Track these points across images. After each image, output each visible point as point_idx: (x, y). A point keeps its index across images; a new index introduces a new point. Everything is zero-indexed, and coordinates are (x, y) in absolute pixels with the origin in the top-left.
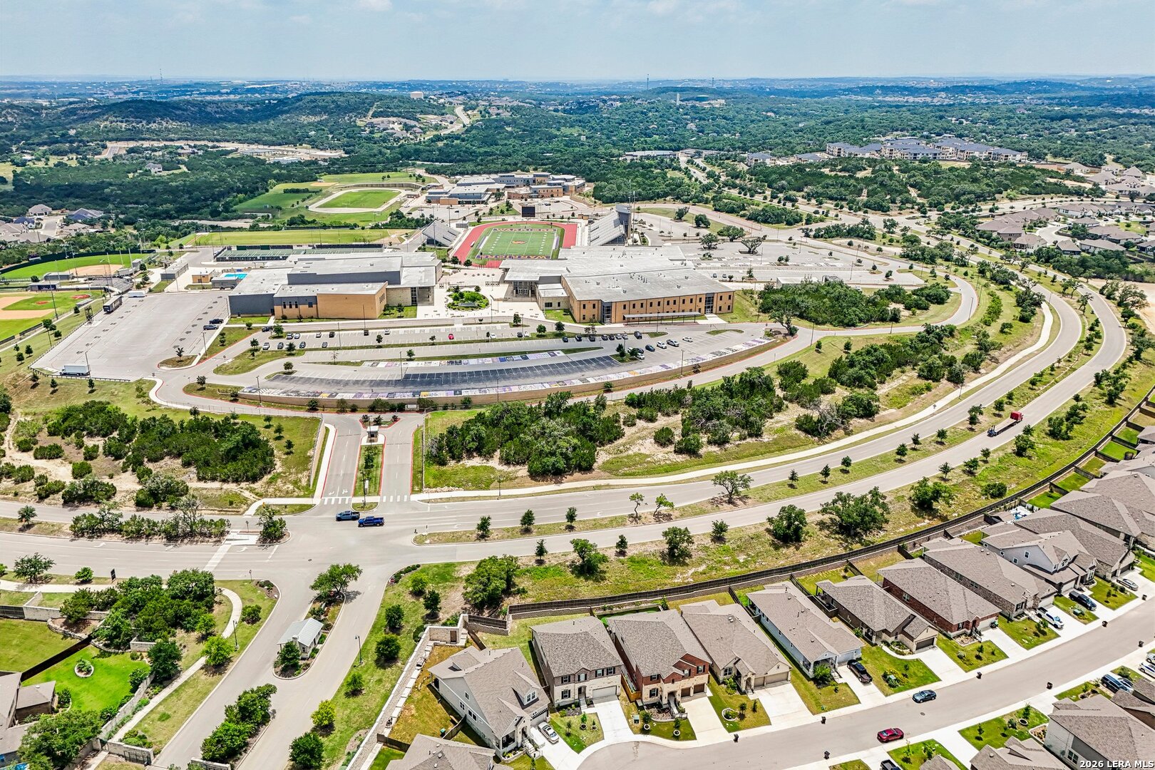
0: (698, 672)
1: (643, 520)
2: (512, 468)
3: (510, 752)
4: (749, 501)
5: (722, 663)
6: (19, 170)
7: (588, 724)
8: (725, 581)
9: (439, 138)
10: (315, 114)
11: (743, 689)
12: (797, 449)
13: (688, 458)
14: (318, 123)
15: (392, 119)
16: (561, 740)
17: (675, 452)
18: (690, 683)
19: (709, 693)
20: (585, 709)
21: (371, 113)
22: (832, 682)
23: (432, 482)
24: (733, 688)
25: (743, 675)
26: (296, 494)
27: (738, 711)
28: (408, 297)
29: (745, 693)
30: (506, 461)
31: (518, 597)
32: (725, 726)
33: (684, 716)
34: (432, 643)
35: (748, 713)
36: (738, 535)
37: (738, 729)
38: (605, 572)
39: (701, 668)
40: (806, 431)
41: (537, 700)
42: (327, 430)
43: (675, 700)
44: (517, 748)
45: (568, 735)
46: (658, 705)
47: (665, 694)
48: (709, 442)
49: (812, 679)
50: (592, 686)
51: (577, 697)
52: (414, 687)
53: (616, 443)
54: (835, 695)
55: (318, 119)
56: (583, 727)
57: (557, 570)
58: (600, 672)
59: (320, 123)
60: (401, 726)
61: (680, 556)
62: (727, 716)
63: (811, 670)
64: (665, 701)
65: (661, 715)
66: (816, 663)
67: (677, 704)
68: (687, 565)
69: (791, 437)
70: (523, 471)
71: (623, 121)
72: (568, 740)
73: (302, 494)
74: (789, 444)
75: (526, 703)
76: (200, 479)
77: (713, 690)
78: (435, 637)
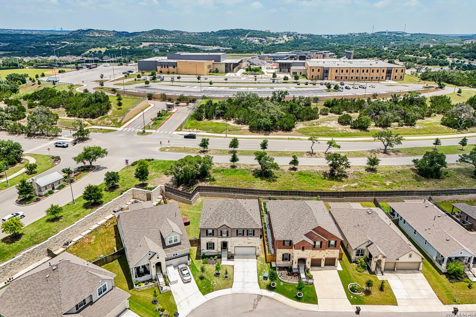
0: (329, 246)
1: (317, 155)
2: (240, 125)
3: (144, 282)
4: (400, 154)
5: (355, 243)
6: (108, 50)
7: (222, 272)
8: (371, 193)
9: (273, 45)
10: (224, 36)
11: (373, 269)
12: (440, 134)
13: (359, 131)
14: (225, 39)
15: (255, 38)
16: (193, 280)
17: (351, 128)
18: (322, 255)
19: (339, 267)
20: (225, 262)
21: (247, 35)
22: (466, 280)
23: (189, 126)
24: (364, 267)
25: (374, 256)
26: (111, 125)
27: (365, 287)
28: (223, 68)
29: (374, 273)
30: (238, 123)
31: (208, 183)
32: (349, 298)
33: (310, 281)
34: (133, 200)
35: (375, 291)
36: (387, 170)
37: (362, 303)
38: (277, 177)
39: (333, 242)
40: (449, 125)
41: (180, 244)
42: (150, 105)
43: (305, 266)
44: (151, 280)
45: (202, 278)
46: (289, 269)
47: (295, 259)
48: (376, 126)
49: (445, 274)
50: (233, 242)
51: (220, 250)
52: (103, 225)
53: (312, 121)
54: (468, 291)
55: (225, 38)
56: (217, 275)
57: (243, 172)
58: (240, 232)
59: (226, 39)
60: (76, 248)
61: (339, 176)
62: (353, 290)
63: (444, 265)
64: (295, 266)
65: (289, 277)
66: (450, 259)
67: (307, 271)
68: (343, 181)
69: (437, 128)
70: (247, 127)
71: (359, 41)
72: (200, 282)
73: (115, 125)
74: (435, 131)
75: (167, 244)
76: (68, 116)
77: (343, 266)
78: (137, 196)
